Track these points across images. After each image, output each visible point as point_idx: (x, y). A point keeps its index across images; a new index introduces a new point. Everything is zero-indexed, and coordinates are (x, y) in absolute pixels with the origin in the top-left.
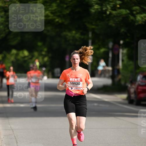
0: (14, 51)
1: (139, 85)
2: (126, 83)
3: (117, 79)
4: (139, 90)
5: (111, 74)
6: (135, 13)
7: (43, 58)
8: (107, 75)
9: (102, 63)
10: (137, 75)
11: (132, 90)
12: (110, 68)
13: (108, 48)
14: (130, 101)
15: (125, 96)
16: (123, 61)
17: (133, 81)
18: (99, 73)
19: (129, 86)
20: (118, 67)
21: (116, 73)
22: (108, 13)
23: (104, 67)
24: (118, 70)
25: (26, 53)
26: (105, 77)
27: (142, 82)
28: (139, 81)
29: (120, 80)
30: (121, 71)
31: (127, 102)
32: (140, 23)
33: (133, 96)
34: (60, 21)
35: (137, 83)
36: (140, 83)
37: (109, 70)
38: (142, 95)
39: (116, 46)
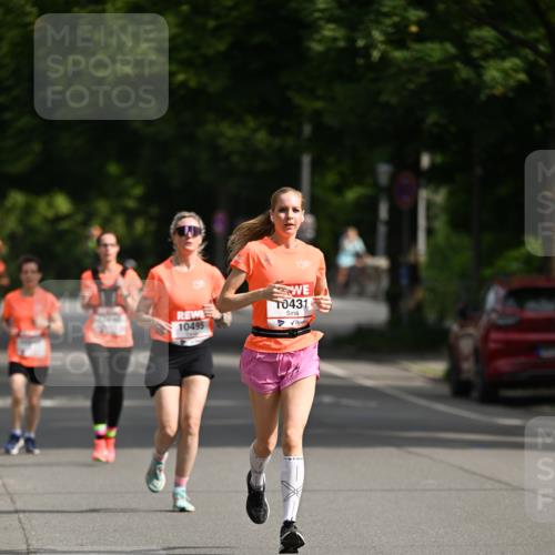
0: (17, 198)
1: (493, 327)
2: (442, 317)
3: (408, 304)
4: (492, 346)
5: (385, 283)
6: (476, 54)
7: (129, 223)
8: (371, 288)
9: (353, 244)
10: (483, 285)
11: (466, 346)
12: (382, 262)
13: (376, 185)
14: (459, 387)
15: (437, 368)
16: (430, 232)
17: (470, 310)
18: (341, 278)
19: (455, 328)
20: (411, 258)
21: (404, 281)
22: (376, 54)
23: (358, 255)
24: (414, 269)
25: (62, 204)
26: (361, 294)
27: (502, 314)
28: (494, 310)
30: (424, 273)
31: (445, 389)
32: (499, 91)
33: (468, 366)
34: (193, 83)
35: (484, 319)
36: (494, 316)
37: (377, 269)
38: (503, 365)
39: (407, 178)
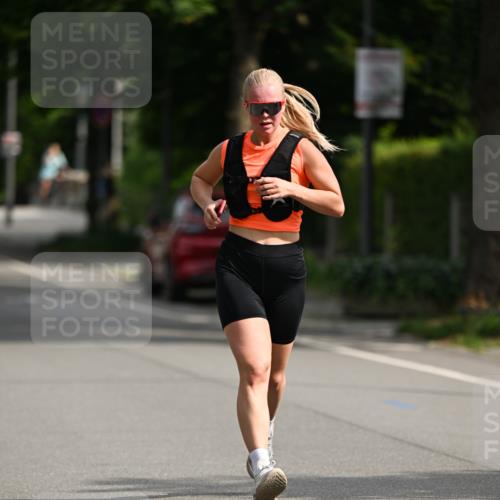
1: (182, 234)
3: (104, 213)
8: (71, 199)
11: (158, 250)
12: (80, 176)
16: (125, 150)
17: (160, 219)
21: (101, 192)
26: (63, 204)
29: (114, 216)
35: (174, 227)
36: (185, 226)
38: (192, 268)
